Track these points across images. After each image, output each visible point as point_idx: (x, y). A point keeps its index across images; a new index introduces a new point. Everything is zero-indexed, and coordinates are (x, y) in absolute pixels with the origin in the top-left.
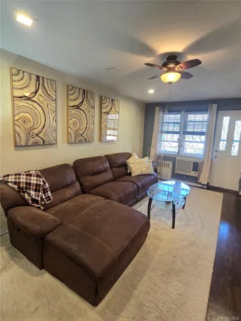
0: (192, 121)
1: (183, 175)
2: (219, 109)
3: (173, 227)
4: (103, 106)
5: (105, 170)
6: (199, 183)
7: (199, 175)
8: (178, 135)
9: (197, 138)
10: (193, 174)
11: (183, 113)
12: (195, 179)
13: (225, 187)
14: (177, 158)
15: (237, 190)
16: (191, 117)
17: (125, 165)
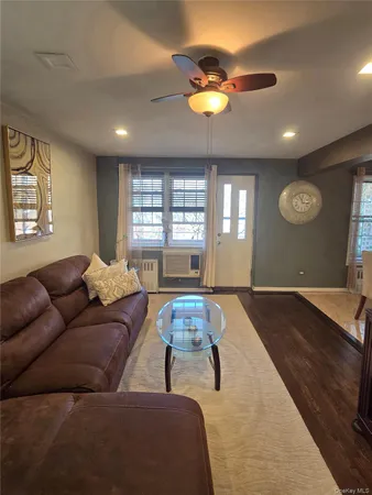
0: (181, 191)
1: (178, 278)
2: (220, 173)
3: (218, 387)
4: (12, 152)
5: (42, 311)
6: (203, 287)
7: (202, 274)
8: (161, 213)
9: (190, 216)
10: (193, 274)
11: (166, 176)
12: (196, 282)
13: (235, 285)
14: (165, 251)
15: (249, 286)
16: (178, 184)
17: (82, 285)
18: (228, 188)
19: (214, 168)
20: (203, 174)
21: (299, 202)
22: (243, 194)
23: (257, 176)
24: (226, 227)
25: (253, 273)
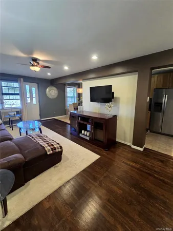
0: (6, 87)
2: (24, 81)
15: (39, 119)
18: (27, 87)
19: (22, 79)
20: (17, 81)
21: (52, 92)
22: (34, 89)
23: (38, 83)
24: (29, 101)
25: (40, 115)
